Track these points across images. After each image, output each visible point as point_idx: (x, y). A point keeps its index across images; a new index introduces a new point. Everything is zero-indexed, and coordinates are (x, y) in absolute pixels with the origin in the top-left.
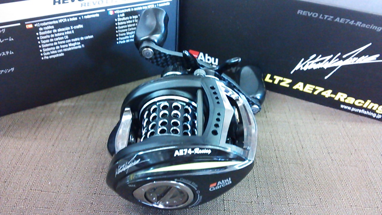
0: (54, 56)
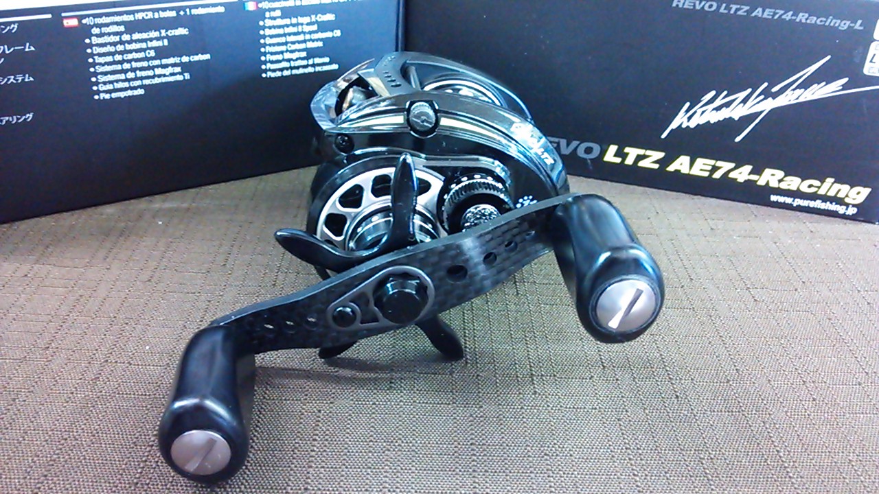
0: (122, 95)
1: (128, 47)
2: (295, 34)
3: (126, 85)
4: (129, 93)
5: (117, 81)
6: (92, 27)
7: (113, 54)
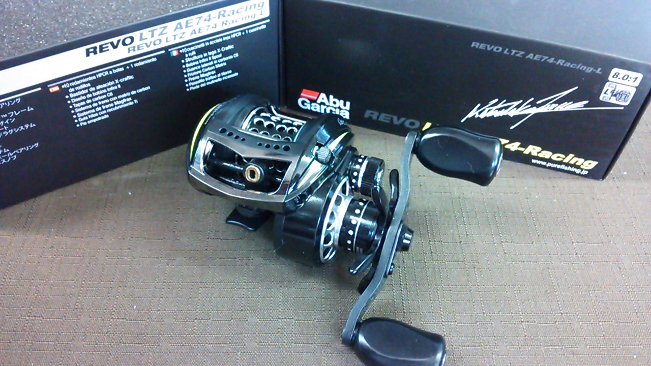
0: (95, 121)
1: (94, 94)
2: (206, 62)
3: (97, 115)
4: (99, 119)
5: (90, 114)
6: (69, 88)
7: (85, 100)
